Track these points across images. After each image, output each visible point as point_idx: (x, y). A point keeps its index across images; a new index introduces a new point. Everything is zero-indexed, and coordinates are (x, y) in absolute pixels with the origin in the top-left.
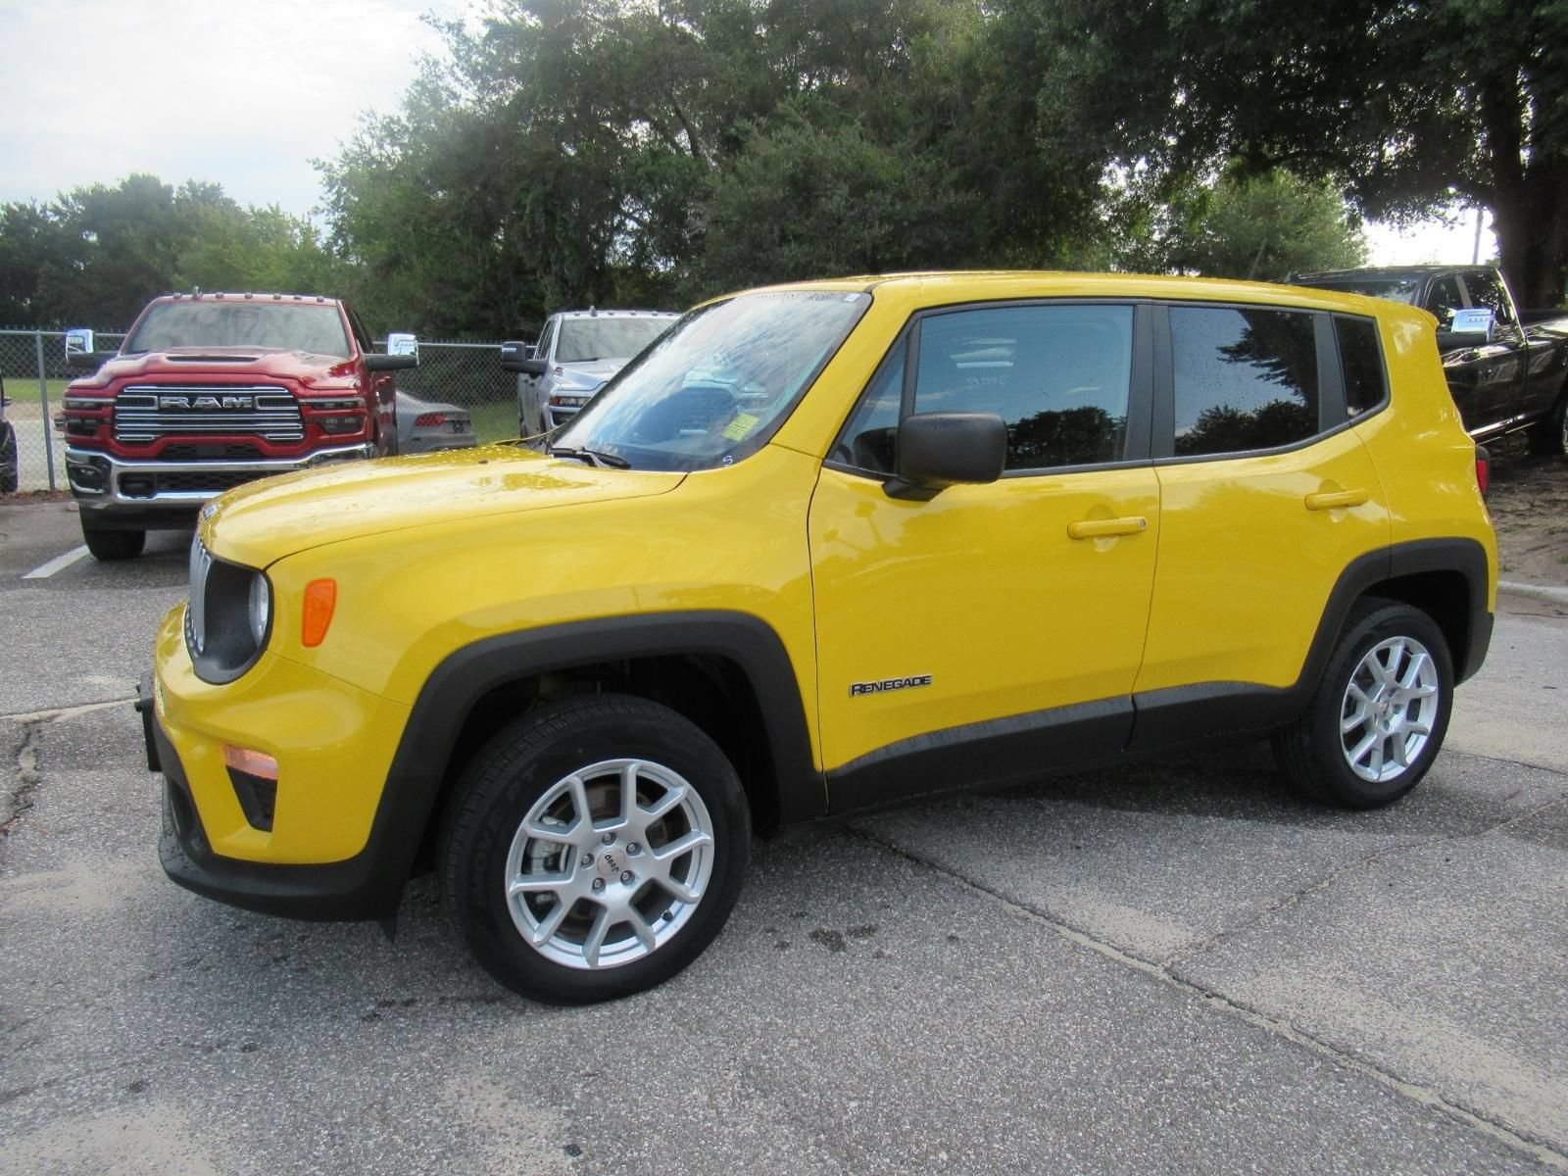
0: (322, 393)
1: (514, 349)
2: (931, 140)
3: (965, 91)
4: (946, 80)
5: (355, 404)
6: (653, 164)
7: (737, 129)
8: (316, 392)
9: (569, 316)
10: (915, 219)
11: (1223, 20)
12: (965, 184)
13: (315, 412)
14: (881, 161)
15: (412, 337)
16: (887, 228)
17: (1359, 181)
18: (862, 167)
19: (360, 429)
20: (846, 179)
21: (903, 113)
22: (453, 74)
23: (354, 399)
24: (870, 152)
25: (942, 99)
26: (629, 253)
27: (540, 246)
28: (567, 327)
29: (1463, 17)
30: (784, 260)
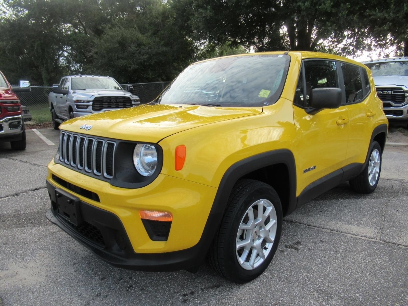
0: (6, 98)
1: (57, 86)
2: (154, 34)
3: (162, 21)
4: (157, 18)
5: (17, 102)
6: (75, 36)
7: (102, 27)
8: (4, 98)
9: (73, 77)
10: (154, 54)
11: (242, 4)
12: (166, 45)
13: (4, 105)
14: (143, 38)
15: (27, 82)
16: (148, 56)
17: (258, 48)
18: (138, 40)
19: (19, 110)
20: (134, 43)
21: (147, 26)
22: (3, 6)
23: (17, 101)
24: (140, 35)
25: (157, 23)
26: (65, 62)
27: (40, 59)
28: (73, 80)
29: (301, 7)
30: (120, 64)
